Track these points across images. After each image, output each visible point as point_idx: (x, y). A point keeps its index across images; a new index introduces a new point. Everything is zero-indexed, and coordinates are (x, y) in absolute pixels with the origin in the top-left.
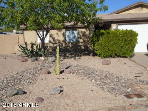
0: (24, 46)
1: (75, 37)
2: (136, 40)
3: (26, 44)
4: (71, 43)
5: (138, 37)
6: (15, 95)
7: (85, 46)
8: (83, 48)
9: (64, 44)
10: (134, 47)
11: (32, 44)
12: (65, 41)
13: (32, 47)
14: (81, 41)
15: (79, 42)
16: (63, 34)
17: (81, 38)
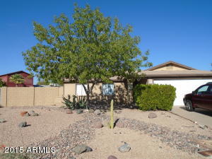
0: (67, 98)
1: (111, 90)
2: (175, 94)
3: (69, 97)
4: (108, 97)
5: (176, 92)
6: (85, 151)
7: (121, 99)
8: (119, 101)
9: (101, 97)
10: (173, 101)
11: (75, 97)
12: (101, 94)
13: (74, 99)
14: (117, 94)
15: (115, 95)
16: (100, 88)
17: (117, 92)
